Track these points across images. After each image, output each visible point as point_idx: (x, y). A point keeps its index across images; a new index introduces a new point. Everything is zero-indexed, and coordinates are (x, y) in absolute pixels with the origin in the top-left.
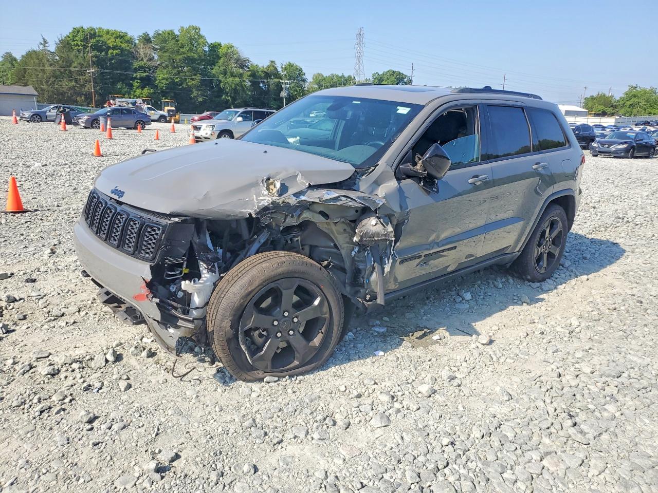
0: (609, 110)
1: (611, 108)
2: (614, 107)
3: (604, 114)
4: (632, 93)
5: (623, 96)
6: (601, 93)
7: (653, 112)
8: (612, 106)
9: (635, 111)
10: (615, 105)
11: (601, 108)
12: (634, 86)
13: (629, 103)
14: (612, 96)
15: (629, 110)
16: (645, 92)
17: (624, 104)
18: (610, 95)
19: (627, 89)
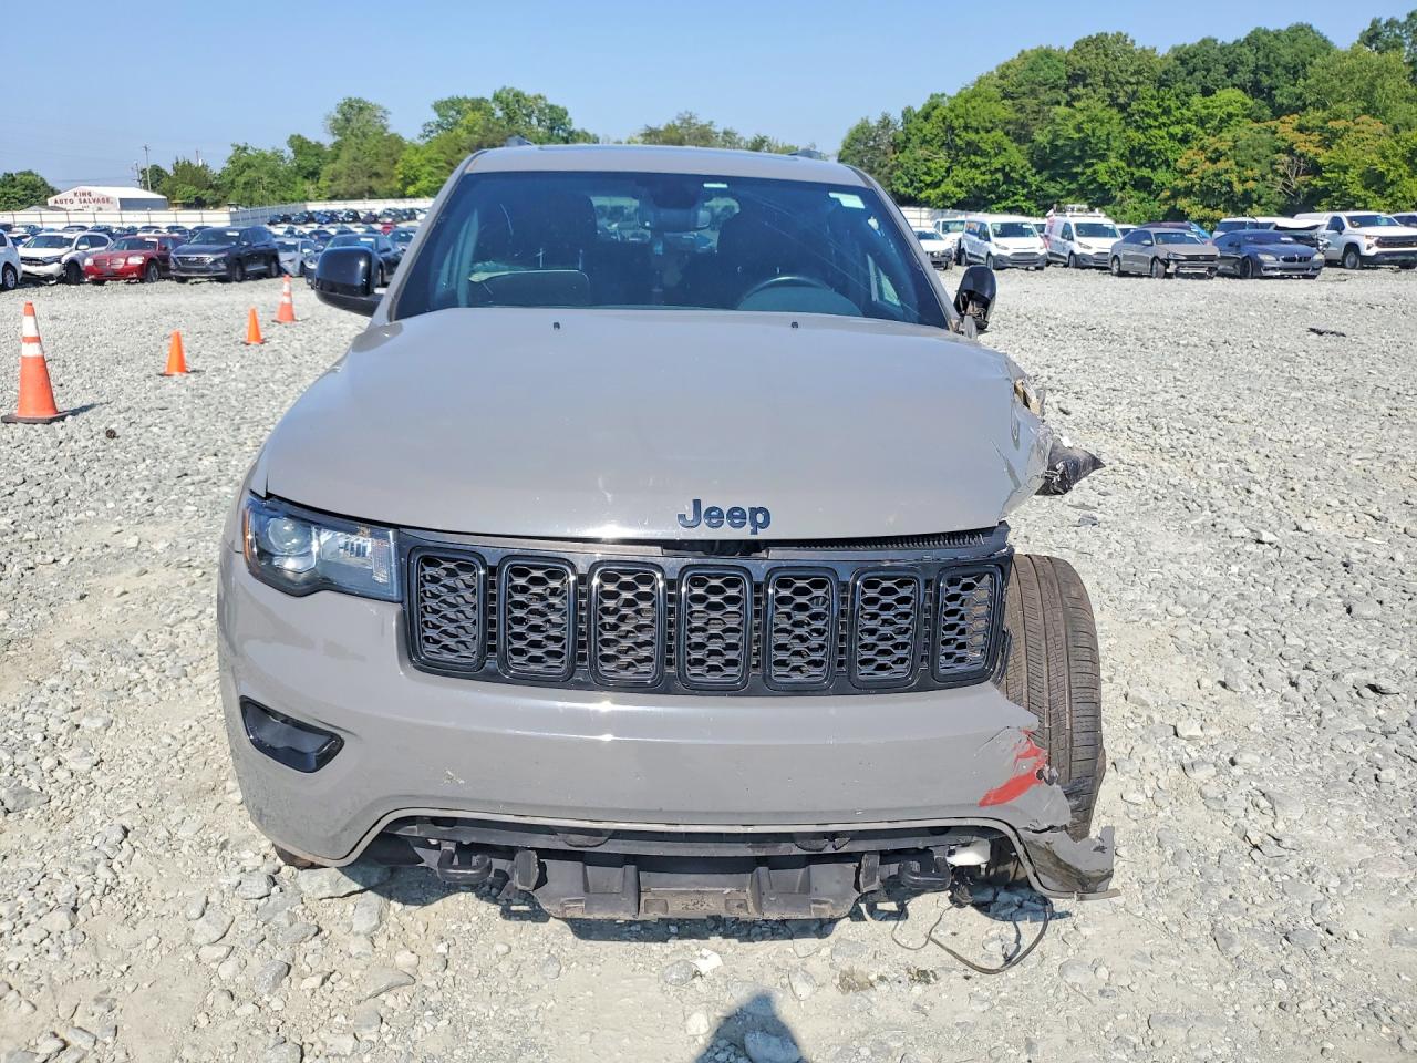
0: (208, 195)
1: (211, 191)
2: (216, 188)
3: (199, 204)
4: (244, 161)
5: (226, 165)
6: (181, 160)
7: (288, 196)
8: (211, 187)
9: (256, 196)
10: (216, 185)
11: (191, 190)
12: (242, 145)
13: (242, 180)
14: (205, 167)
15: (247, 194)
16: (265, 158)
17: (233, 182)
18: (200, 164)
19: (230, 152)
